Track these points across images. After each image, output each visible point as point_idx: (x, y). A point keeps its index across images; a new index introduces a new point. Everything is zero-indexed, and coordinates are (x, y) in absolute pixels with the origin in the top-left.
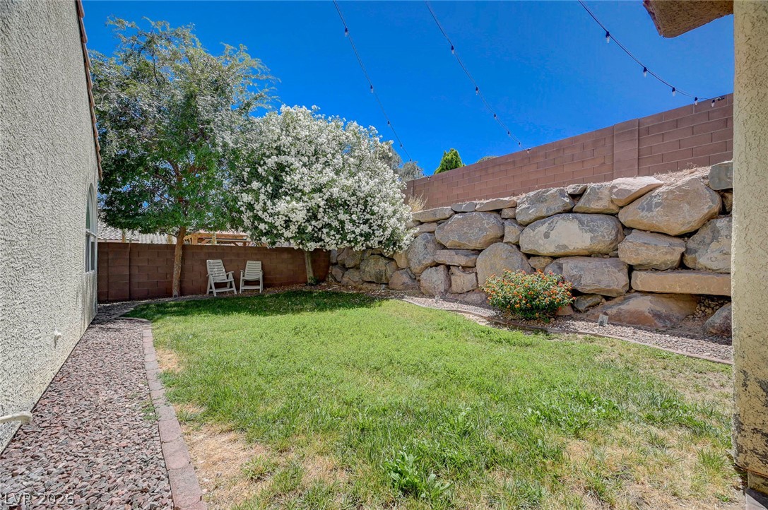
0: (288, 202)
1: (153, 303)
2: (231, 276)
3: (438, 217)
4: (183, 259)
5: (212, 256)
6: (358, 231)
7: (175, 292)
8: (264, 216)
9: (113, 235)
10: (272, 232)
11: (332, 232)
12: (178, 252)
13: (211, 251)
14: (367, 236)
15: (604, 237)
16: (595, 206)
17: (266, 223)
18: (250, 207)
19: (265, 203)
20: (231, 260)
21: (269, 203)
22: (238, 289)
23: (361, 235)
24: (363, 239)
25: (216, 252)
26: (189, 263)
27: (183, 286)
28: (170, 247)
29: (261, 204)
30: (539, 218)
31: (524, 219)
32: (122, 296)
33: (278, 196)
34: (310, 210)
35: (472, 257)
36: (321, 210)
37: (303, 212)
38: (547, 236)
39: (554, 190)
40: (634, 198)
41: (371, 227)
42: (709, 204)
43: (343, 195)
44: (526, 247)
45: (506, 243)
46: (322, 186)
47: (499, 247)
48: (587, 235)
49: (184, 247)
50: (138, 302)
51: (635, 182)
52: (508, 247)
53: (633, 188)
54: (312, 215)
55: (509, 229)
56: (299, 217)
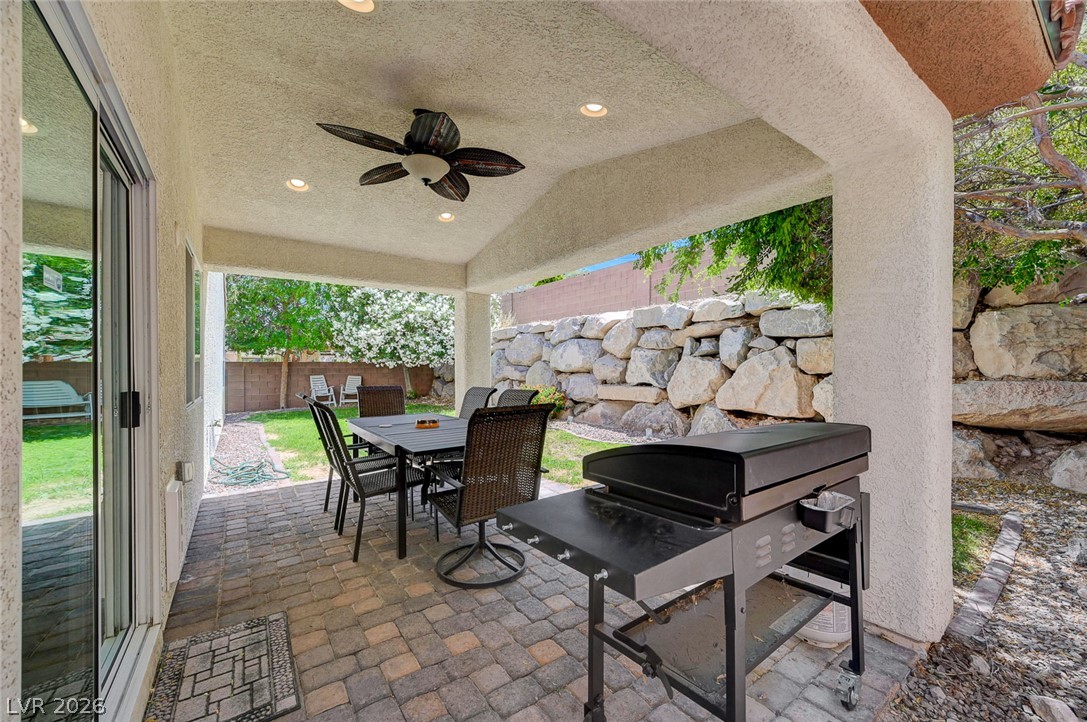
0: (368, 330)
1: (264, 413)
2: (332, 390)
3: (508, 336)
4: (289, 375)
5: (314, 372)
6: (430, 351)
7: (282, 405)
8: (351, 340)
9: (234, 357)
10: (357, 352)
11: (408, 353)
12: (285, 369)
13: (314, 367)
14: (441, 355)
15: (590, 358)
16: (590, 333)
17: (351, 346)
18: (340, 332)
19: (351, 330)
20: (333, 375)
21: (354, 329)
22: (338, 402)
23: (434, 354)
24: (436, 357)
25: (317, 368)
26: (294, 378)
27: (289, 399)
28: (277, 365)
29: (348, 329)
30: (561, 342)
31: (553, 342)
32: (238, 408)
33: (362, 323)
34: (389, 334)
35: (524, 373)
36: (399, 333)
37: (382, 337)
38: (562, 357)
39: (570, 318)
40: (607, 329)
41: (444, 347)
42: (630, 338)
43: (420, 320)
44: (552, 365)
45: (544, 361)
46: (401, 313)
47: (539, 365)
48: (582, 357)
49: (290, 364)
50: (251, 413)
51: (607, 318)
52: (544, 365)
53: (604, 322)
54: (391, 338)
55: (545, 349)
56: (379, 340)
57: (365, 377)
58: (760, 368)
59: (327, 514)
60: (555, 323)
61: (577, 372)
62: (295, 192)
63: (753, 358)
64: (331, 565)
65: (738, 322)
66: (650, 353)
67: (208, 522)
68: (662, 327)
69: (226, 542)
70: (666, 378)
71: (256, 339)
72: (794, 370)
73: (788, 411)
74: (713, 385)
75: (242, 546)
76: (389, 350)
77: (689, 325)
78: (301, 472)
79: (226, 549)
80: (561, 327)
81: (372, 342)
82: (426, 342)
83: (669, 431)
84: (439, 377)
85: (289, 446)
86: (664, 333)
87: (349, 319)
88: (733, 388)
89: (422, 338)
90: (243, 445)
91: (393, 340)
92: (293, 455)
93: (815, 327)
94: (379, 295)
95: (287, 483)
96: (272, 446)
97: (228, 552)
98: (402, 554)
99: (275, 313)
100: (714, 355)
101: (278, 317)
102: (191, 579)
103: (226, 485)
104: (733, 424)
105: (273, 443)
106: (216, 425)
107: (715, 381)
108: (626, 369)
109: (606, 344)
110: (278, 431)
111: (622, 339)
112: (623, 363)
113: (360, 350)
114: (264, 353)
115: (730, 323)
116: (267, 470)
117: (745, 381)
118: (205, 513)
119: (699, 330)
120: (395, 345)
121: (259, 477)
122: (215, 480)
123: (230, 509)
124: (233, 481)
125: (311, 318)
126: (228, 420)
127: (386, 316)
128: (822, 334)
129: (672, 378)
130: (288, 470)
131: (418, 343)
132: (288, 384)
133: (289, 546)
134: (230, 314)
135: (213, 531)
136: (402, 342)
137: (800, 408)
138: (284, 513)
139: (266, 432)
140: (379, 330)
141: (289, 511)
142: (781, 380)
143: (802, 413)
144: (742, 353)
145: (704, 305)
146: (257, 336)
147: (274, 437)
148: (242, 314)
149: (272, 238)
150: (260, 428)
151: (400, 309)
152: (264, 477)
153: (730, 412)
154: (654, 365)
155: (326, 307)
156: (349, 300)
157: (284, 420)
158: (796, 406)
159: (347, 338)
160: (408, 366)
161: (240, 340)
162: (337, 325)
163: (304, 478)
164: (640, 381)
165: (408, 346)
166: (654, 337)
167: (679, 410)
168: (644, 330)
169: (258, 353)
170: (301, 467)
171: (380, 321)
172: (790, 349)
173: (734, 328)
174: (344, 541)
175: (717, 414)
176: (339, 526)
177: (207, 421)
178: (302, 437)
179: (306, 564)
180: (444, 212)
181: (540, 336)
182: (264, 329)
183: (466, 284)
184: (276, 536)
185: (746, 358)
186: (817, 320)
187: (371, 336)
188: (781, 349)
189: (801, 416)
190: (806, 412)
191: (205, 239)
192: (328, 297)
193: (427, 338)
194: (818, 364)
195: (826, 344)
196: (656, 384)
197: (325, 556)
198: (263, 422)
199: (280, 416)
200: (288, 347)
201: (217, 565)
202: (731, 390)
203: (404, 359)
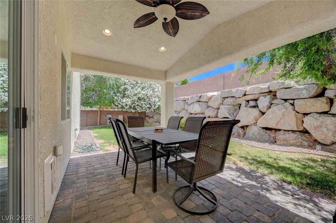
0: (126, 99)
1: (93, 127)
4: (100, 115)
6: (146, 107)
7: (98, 124)
8: (120, 103)
9: (83, 108)
10: (122, 107)
11: (139, 107)
12: (99, 113)
14: (150, 108)
15: (203, 109)
16: (203, 100)
17: (120, 105)
18: (117, 100)
19: (120, 99)
20: (114, 115)
21: (121, 99)
23: (148, 108)
24: (148, 109)
25: (109, 113)
26: (102, 116)
27: (101, 122)
28: (97, 111)
30: (192, 103)
31: (189, 103)
32: (85, 125)
33: (124, 97)
34: (132, 101)
35: (178, 114)
36: (136, 101)
37: (131, 102)
38: (192, 108)
39: (195, 95)
40: (210, 98)
41: (151, 105)
42: (220, 101)
43: (143, 96)
44: (189, 111)
45: (186, 110)
46: (137, 94)
47: (184, 111)
48: (200, 108)
49: (101, 111)
50: (89, 127)
51: (210, 94)
52: (186, 111)
53: (209, 96)
54: (133, 102)
55: (186, 106)
56: (129, 103)
57: (124, 116)
58: (278, 111)
59: (118, 167)
60: (189, 97)
61: (198, 114)
62: (106, 36)
63: (274, 108)
64: (123, 195)
65: (266, 94)
66: (228, 106)
67: (71, 169)
68: (232, 97)
69: (78, 179)
70: (235, 115)
71: (90, 103)
72: (294, 112)
73: (292, 128)
74: (256, 118)
75: (84, 182)
76: (133, 106)
77: (244, 96)
78: (106, 148)
79: (78, 183)
80: (192, 98)
81: (127, 103)
82: (145, 104)
83: (237, 135)
84: (148, 116)
85: (101, 138)
86: (233, 99)
87: (120, 96)
88: (265, 119)
89: (143, 102)
90: (86, 137)
91: (134, 103)
92: (102, 141)
93: (303, 95)
94: (129, 88)
95: (101, 152)
96: (95, 138)
97: (78, 185)
98: (155, 190)
99: (96, 95)
100: (256, 106)
101: (97, 96)
102: (61, 201)
103: (79, 153)
104: (265, 133)
105: (96, 137)
106: (76, 130)
107: (257, 116)
108: (218, 112)
109: (209, 104)
110: (97, 133)
111: (216, 102)
112: (216, 110)
113: (123, 106)
114: (93, 107)
115: (262, 95)
116: (94, 147)
117: (271, 116)
118: (71, 165)
119: (248, 98)
120: (135, 105)
121: (91, 150)
122: (75, 150)
123: (80, 163)
124: (82, 151)
125: (107, 96)
126: (81, 129)
127: (132, 95)
128: (308, 97)
129: (238, 115)
130: (101, 147)
131: (142, 104)
132: (100, 118)
133: (104, 183)
134: (82, 94)
135: (73, 173)
136: (137, 104)
137: (297, 127)
138: (100, 166)
139: (93, 133)
140: (130, 99)
141: (103, 165)
142: (288, 116)
143: (298, 129)
144: (269, 105)
145: (251, 88)
146: (90, 102)
147: (96, 135)
148: (86, 94)
149: (97, 58)
150: (92, 131)
151: (136, 92)
152: (93, 150)
153: (263, 128)
154: (230, 111)
155: (112, 92)
156: (120, 90)
157: (99, 129)
158: (295, 126)
159: (119, 102)
160: (139, 112)
161: (85, 103)
162: (116, 98)
163: (107, 150)
164: (224, 117)
165: (139, 105)
166: (230, 100)
167: (240, 127)
168: (225, 98)
169: (91, 107)
170: (106, 146)
171: (130, 97)
172: (291, 104)
173: (265, 96)
174: (127, 181)
175: (258, 129)
176: (124, 173)
177: (73, 128)
178: (105, 135)
179: (112, 194)
180: (162, 47)
181: (184, 101)
182: (93, 100)
183: (166, 79)
184: (98, 177)
185: (270, 107)
186: (304, 92)
187: (127, 101)
188: (287, 104)
189: (298, 130)
190: (300, 128)
191: (72, 58)
192: (113, 89)
193: (145, 102)
194: (305, 109)
195: (309, 101)
196: (231, 118)
197: (120, 189)
198: (92, 130)
199: (98, 128)
200: (100, 106)
201: (73, 192)
202: (264, 120)
203: (138, 109)
